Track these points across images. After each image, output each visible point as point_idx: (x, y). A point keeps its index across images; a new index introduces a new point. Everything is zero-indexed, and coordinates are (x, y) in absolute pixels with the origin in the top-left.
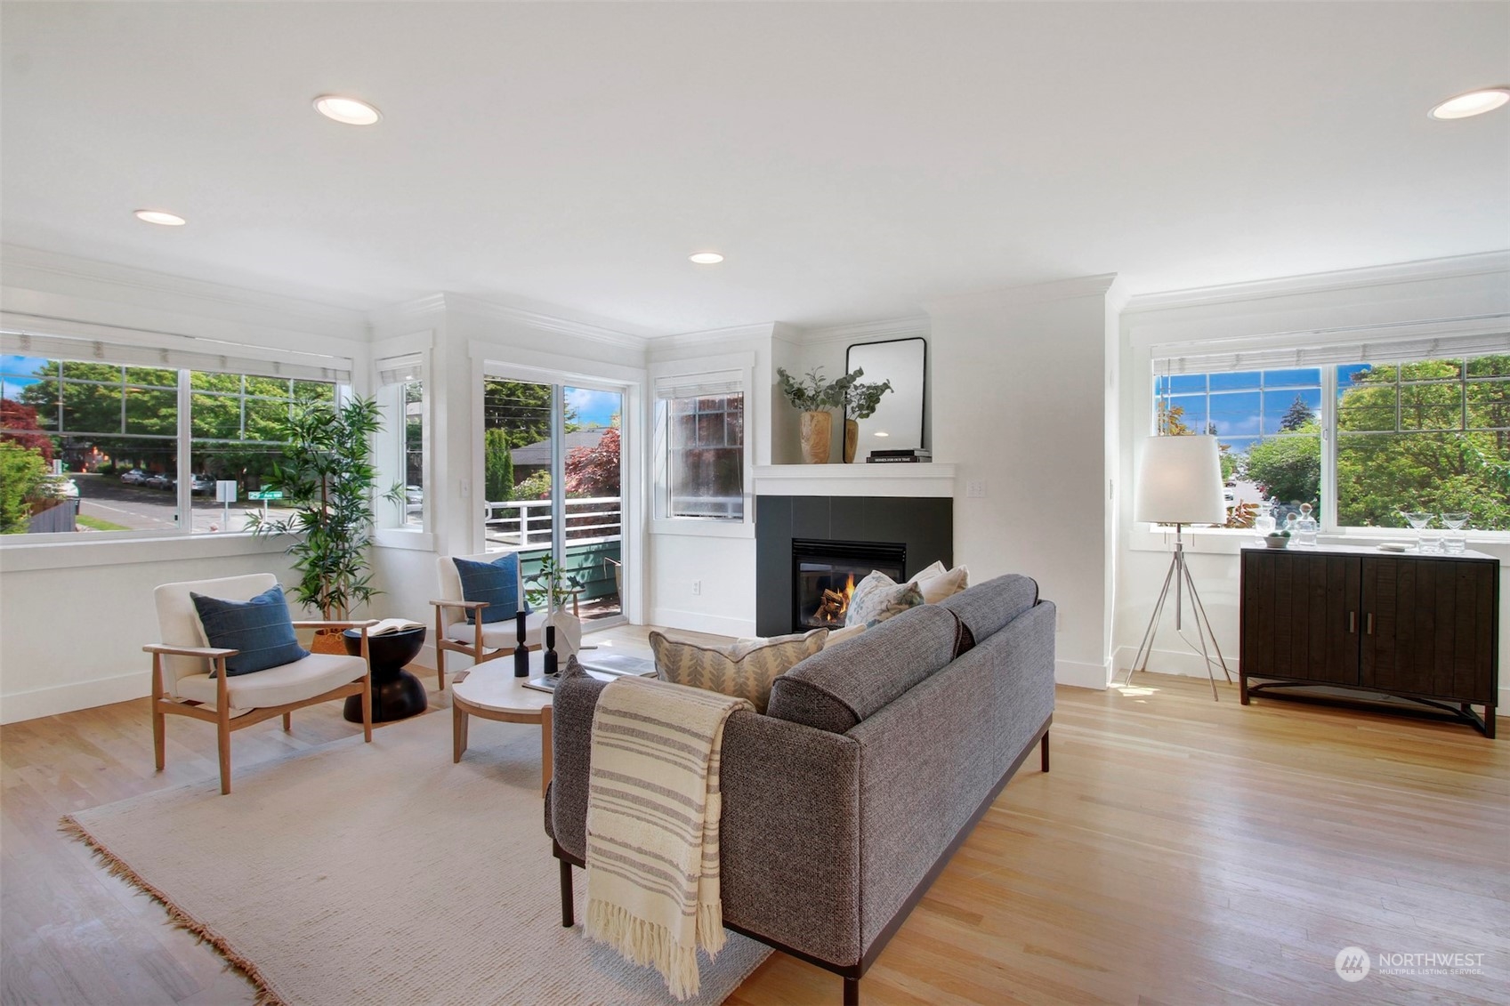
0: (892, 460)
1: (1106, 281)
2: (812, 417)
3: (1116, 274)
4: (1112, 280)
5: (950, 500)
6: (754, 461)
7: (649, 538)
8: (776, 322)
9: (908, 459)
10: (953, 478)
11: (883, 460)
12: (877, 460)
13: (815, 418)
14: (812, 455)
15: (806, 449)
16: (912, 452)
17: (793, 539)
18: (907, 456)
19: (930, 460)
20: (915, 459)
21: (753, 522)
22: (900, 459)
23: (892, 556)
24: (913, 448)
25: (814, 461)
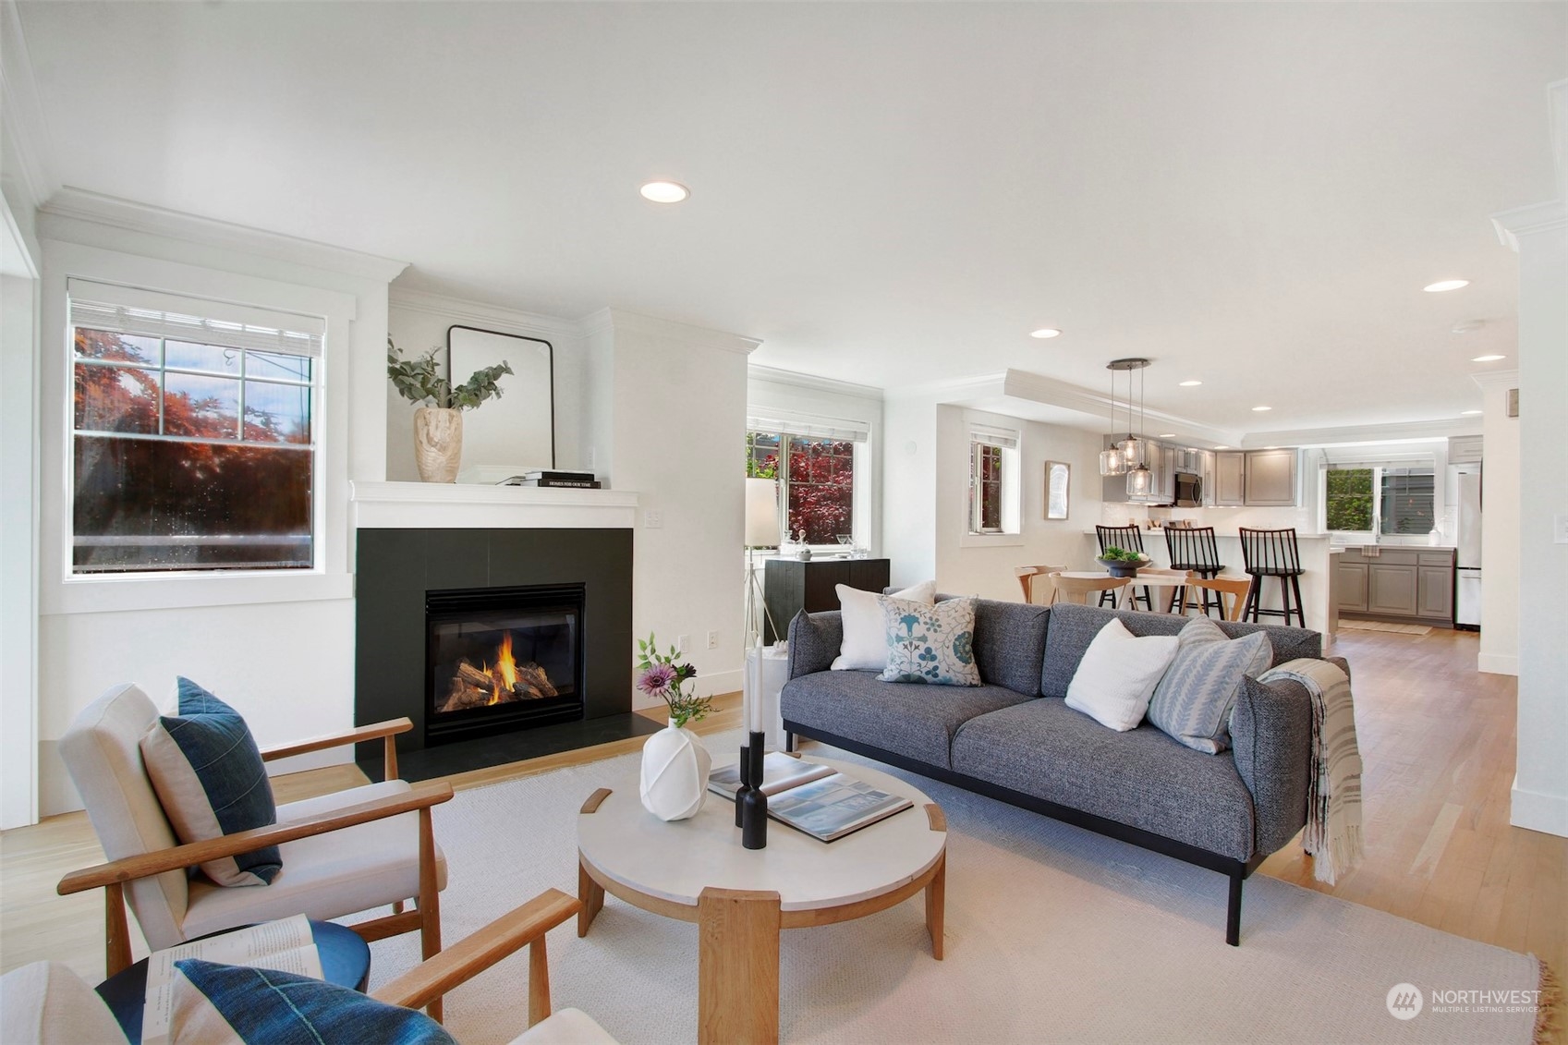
0: (570, 484)
1: (755, 345)
3: (762, 340)
4: (758, 345)
5: (630, 531)
6: (351, 473)
7: (45, 626)
8: (411, 264)
9: (588, 485)
10: (635, 507)
11: (559, 484)
12: (552, 483)
13: (455, 419)
14: (447, 471)
15: (439, 461)
16: (591, 477)
17: (427, 591)
18: (587, 481)
19: (608, 487)
20: (596, 485)
21: (348, 572)
22: (579, 485)
23: (570, 598)
24: (589, 473)
25: (449, 479)
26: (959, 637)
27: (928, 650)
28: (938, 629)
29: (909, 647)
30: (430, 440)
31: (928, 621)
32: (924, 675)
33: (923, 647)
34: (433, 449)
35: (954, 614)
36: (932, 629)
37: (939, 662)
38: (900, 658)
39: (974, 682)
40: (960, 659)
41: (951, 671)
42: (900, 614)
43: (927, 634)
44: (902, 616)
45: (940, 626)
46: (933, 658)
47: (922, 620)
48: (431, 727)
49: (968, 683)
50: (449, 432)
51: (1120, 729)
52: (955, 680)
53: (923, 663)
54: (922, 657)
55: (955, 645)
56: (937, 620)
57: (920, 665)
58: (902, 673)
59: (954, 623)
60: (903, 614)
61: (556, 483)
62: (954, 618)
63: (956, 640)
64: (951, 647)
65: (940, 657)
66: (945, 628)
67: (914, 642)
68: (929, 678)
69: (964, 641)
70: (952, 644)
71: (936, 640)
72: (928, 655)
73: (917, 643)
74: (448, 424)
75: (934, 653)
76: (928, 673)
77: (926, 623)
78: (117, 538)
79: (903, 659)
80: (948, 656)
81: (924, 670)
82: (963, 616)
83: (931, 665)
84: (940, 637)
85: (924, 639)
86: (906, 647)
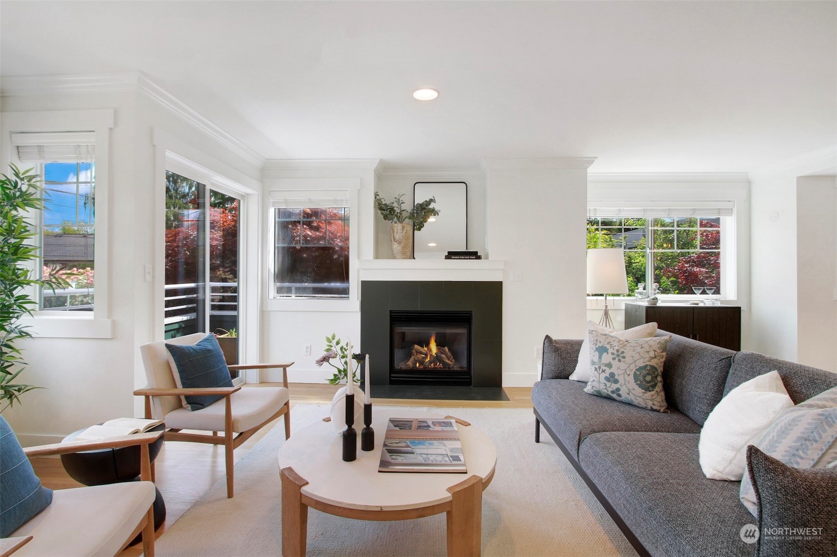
0: (463, 257)
1: (590, 161)
2: (403, 227)
3: (597, 158)
4: (593, 161)
5: (501, 283)
6: (359, 256)
7: (263, 314)
8: (381, 159)
9: (474, 257)
10: (503, 269)
11: (457, 257)
12: (453, 257)
13: (405, 228)
14: (402, 253)
15: (398, 249)
16: (476, 253)
17: (390, 311)
18: (475, 255)
19: (487, 258)
20: (479, 258)
21: (358, 300)
22: (468, 257)
23: (463, 319)
24: (475, 251)
25: (403, 257)
26: (640, 369)
27: (612, 375)
28: (622, 360)
29: (598, 370)
30: (394, 239)
31: (615, 352)
32: (610, 394)
33: (608, 371)
34: (396, 243)
35: (639, 349)
36: (617, 359)
37: (621, 385)
38: (592, 377)
39: (654, 407)
40: (640, 386)
41: (630, 394)
42: (596, 345)
43: (613, 362)
44: (597, 346)
45: (624, 357)
46: (616, 381)
47: (610, 351)
48: (392, 375)
49: (649, 407)
50: (402, 235)
51: (708, 476)
52: (636, 402)
53: (608, 384)
54: (607, 379)
55: (635, 374)
56: (623, 352)
57: (606, 385)
58: (594, 389)
59: (637, 356)
60: (599, 345)
61: (455, 257)
62: (639, 353)
63: (637, 370)
64: (632, 376)
65: (621, 381)
66: (628, 360)
67: (602, 367)
68: (614, 396)
69: (644, 372)
70: (632, 373)
71: (619, 368)
72: (612, 378)
73: (603, 368)
74: (401, 231)
75: (616, 377)
76: (613, 392)
77: (613, 354)
78: (297, 284)
79: (595, 378)
80: (629, 382)
81: (610, 390)
82: (648, 352)
83: (614, 386)
84: (623, 366)
85: (609, 365)
86: (596, 369)
